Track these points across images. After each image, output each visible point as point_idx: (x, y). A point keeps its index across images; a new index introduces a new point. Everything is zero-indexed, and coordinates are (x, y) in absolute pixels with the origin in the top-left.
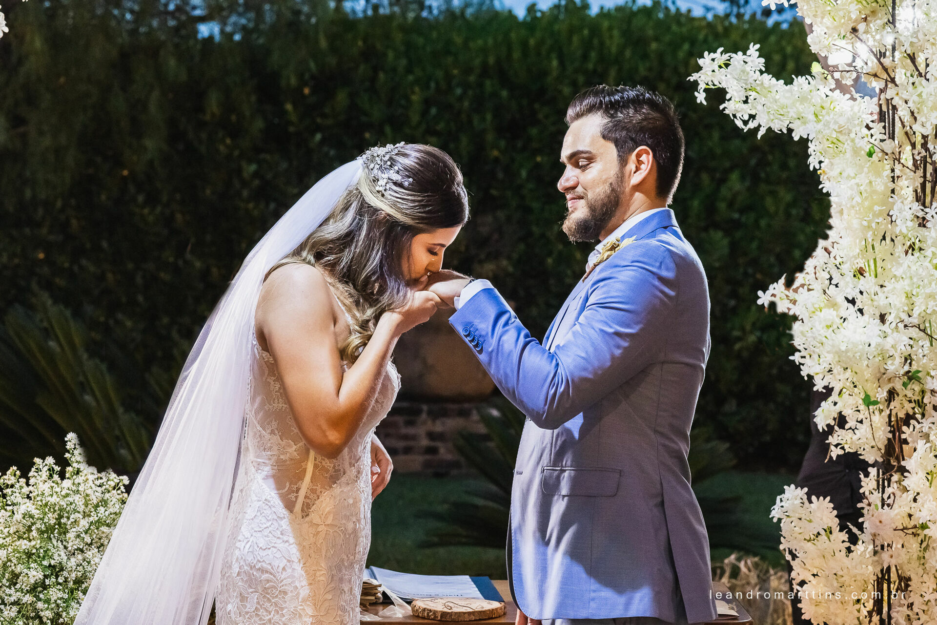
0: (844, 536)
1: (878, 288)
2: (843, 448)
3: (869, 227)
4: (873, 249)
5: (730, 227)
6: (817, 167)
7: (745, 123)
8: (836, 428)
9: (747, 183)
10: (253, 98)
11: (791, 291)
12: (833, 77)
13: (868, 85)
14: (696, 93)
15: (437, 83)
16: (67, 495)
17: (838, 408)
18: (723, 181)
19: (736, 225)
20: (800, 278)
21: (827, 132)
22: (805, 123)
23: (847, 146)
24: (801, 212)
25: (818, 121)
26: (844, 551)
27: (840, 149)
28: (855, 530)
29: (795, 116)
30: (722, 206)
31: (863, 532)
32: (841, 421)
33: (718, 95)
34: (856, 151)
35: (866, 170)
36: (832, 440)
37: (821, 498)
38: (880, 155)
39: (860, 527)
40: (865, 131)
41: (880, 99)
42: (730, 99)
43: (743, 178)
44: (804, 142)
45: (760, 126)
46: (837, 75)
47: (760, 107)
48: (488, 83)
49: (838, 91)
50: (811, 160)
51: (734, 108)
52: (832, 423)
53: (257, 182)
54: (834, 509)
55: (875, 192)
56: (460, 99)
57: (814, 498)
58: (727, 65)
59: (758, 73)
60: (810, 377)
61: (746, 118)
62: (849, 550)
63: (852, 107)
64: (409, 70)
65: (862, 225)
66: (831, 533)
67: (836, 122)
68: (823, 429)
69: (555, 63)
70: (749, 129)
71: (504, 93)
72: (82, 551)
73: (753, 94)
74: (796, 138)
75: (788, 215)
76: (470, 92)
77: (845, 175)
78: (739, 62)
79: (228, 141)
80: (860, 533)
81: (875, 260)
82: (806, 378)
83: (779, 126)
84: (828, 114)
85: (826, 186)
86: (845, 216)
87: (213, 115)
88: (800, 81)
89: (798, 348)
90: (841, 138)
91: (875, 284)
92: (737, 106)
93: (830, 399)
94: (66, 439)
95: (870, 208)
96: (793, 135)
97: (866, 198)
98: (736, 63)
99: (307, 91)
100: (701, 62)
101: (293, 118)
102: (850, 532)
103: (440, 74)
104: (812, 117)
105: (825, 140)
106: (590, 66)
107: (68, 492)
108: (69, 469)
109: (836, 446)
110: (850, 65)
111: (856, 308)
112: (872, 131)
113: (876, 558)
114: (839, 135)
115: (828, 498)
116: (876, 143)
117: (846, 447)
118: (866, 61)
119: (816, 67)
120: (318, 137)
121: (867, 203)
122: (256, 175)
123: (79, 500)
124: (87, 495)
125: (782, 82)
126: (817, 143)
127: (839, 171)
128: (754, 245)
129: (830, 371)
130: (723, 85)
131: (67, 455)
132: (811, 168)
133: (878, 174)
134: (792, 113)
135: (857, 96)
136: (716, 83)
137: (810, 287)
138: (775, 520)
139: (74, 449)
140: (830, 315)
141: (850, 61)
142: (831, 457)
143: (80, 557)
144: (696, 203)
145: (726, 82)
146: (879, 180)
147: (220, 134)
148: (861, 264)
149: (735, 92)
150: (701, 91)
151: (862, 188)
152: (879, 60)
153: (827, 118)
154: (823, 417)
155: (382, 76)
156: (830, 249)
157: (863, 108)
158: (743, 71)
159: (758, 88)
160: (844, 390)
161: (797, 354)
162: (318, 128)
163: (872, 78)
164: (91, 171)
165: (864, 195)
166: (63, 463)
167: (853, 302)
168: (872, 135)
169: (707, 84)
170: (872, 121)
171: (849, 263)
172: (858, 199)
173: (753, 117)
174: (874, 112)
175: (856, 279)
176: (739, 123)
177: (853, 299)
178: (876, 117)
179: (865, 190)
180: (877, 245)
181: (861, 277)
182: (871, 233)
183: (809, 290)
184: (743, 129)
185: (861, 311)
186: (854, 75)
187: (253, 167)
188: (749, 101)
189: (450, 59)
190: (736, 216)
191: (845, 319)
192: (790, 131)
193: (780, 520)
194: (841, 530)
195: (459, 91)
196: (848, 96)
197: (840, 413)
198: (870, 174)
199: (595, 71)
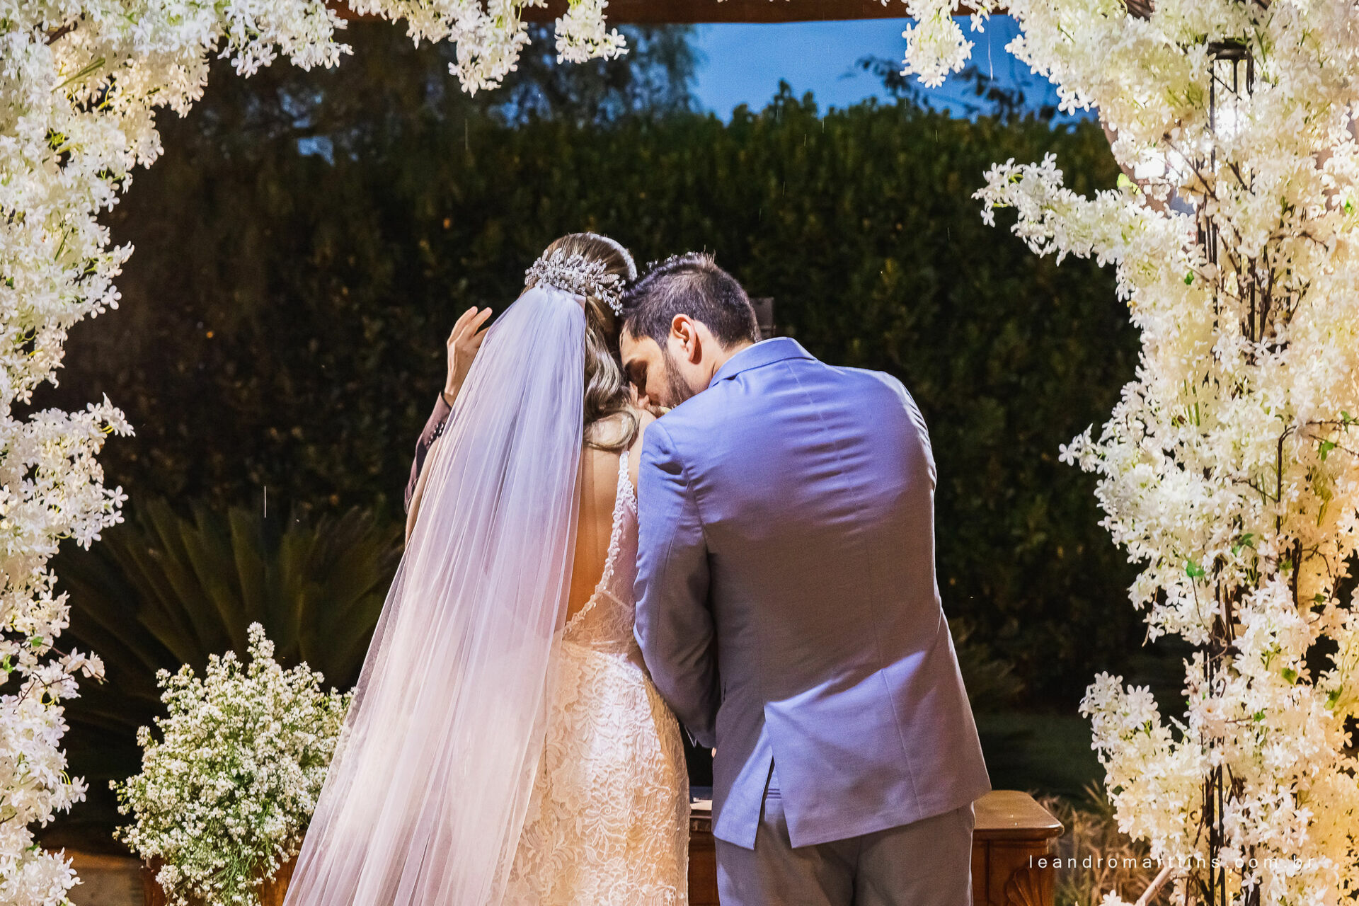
0: (1166, 732)
1: (1200, 438)
2: (1163, 628)
3: (1189, 366)
4: (1194, 391)
5: (1007, 393)
6: (1127, 297)
7: (1042, 247)
8: (1155, 604)
9: (1028, 335)
10: (377, 234)
11: (1099, 443)
12: (1143, 192)
13: (1185, 201)
14: (982, 213)
15: (619, 211)
16: (253, 696)
17: (1157, 582)
18: (997, 332)
19: (1015, 389)
20: (1109, 428)
21: (1138, 255)
22: (1111, 246)
23: (1162, 272)
24: (1099, 372)
25: (1127, 243)
26: (1167, 749)
27: (1153, 275)
28: (1179, 725)
29: (1099, 238)
30: (995, 365)
31: (1188, 727)
32: (1161, 596)
33: (1008, 215)
34: (1172, 278)
35: (1184, 299)
36: (1151, 619)
37: (1139, 688)
38: (1200, 281)
39: (1186, 721)
40: (1181, 254)
41: (1198, 217)
42: (1023, 219)
43: (1021, 329)
44: (1111, 269)
45: (1058, 250)
46: (1148, 189)
47: (1058, 228)
48: (686, 210)
49: (1149, 208)
50: (1119, 288)
51: (1027, 230)
52: (1150, 600)
53: (382, 345)
54: (1155, 700)
55: (1194, 325)
56: (650, 231)
57: (1130, 688)
58: (1019, 180)
59: (1055, 188)
60: (1123, 546)
61: (1042, 240)
62: (1172, 748)
63: (1166, 227)
64: (581, 195)
65: (1180, 363)
66: (1151, 728)
67: (1147, 244)
68: (1140, 608)
69: (773, 182)
70: (1046, 255)
71: (707, 223)
72: (273, 759)
73: (1049, 213)
74: (1101, 264)
75: (1082, 377)
76: (663, 222)
77: (1159, 305)
78: (1032, 175)
79: (345, 291)
80: (1185, 727)
81: (1196, 405)
82: (1118, 547)
83: (1082, 251)
84: (1138, 234)
85: (1137, 319)
86: (1161, 353)
87: (324, 257)
88: (1104, 196)
89: (1109, 512)
90: (1154, 262)
91: (1198, 433)
92: (1031, 227)
93: (1147, 572)
94: (249, 630)
95: (1190, 344)
96: (1098, 260)
97: (1185, 332)
98: (1029, 177)
99: (447, 223)
100: (987, 176)
101: (432, 259)
102: (1173, 728)
103: (622, 198)
104: (1118, 238)
105: (1135, 266)
106: (820, 185)
107: (253, 692)
108: (252, 666)
109: (1156, 625)
110: (1163, 178)
111: (1176, 461)
112: (1190, 255)
113: (1204, 757)
114: (1151, 259)
115: (1147, 688)
116: (1195, 268)
117: (1167, 627)
118: (1181, 172)
119: (1123, 181)
120: (464, 283)
121: (1185, 339)
122: (382, 334)
123: (268, 700)
124: (278, 694)
125: (1083, 197)
126: (1127, 269)
127: (1152, 301)
128: (1038, 415)
129: (1147, 538)
130: (1015, 202)
131: (250, 649)
132: (1120, 299)
133: (1198, 304)
134: (1097, 235)
135: (1172, 213)
136: (1006, 200)
137: (1121, 440)
138: (1085, 716)
139: (259, 641)
140: (1143, 470)
141: (1161, 174)
142: (1149, 640)
143: (272, 766)
144: (961, 362)
145: (1018, 198)
146: (1199, 311)
147: (334, 281)
148: (1181, 410)
149: (1028, 209)
150: (989, 210)
151: (1180, 321)
152: (1196, 171)
153: (1137, 239)
154: (1139, 593)
155: (545, 201)
156: (1144, 393)
157: (1178, 227)
158: (1038, 186)
159: (1056, 206)
160: (1164, 560)
161: (1107, 518)
162: (463, 272)
163: (1189, 192)
164: (164, 333)
165: (1183, 329)
166: (246, 659)
167: (1171, 454)
168: (1190, 260)
169: (996, 202)
170: (1191, 243)
171: (1166, 409)
172: (1175, 333)
173: (1049, 240)
174: (1192, 231)
175: (1176, 428)
176: (1034, 248)
177: (1172, 451)
178: (1194, 238)
179: (1184, 324)
180: (1198, 387)
181: (1180, 425)
182: (1191, 372)
183: (1119, 443)
184: (1039, 255)
185: (1181, 466)
186: (1168, 189)
187: (377, 325)
188: (1045, 221)
189: (636, 179)
190: (1014, 378)
191: (1162, 477)
192: (1094, 255)
193: (1090, 715)
194: (1163, 725)
195: (647, 221)
196: (1161, 213)
197: (1159, 587)
198: (1189, 304)
199: (825, 192)
